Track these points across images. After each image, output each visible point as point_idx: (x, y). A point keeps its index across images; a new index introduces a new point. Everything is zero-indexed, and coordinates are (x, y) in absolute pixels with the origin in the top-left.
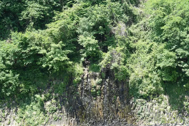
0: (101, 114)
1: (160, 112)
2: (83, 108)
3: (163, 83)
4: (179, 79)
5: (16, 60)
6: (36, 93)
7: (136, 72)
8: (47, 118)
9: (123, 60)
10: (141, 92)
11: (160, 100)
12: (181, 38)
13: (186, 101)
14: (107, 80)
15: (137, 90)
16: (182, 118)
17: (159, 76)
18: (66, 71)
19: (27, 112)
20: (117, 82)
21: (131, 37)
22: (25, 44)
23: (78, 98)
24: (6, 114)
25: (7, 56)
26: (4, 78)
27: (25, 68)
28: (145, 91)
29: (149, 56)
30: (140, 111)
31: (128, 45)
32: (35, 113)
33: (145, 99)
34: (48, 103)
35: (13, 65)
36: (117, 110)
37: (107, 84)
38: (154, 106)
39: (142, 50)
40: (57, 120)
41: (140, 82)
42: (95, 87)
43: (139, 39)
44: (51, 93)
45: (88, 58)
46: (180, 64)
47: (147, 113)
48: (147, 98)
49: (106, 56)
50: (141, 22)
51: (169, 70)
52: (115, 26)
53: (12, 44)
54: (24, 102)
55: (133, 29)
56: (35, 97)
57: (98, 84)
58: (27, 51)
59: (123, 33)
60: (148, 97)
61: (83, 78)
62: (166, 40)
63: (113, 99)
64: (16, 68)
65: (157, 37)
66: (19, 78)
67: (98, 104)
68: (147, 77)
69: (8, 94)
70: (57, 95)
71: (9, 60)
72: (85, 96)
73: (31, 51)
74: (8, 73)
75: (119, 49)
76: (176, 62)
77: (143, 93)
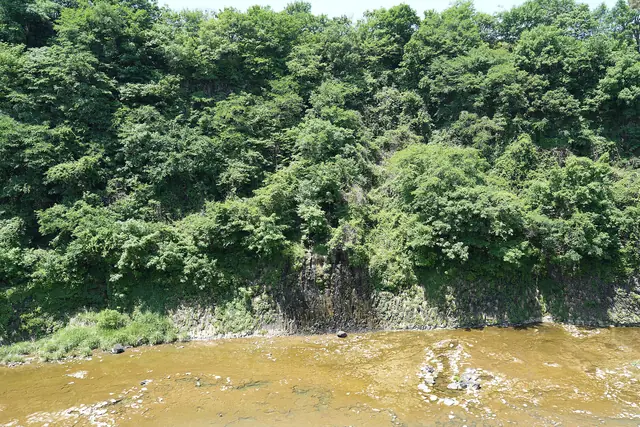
0: (331, 313)
1: (412, 310)
2: (305, 305)
3: (416, 268)
4: (438, 262)
5: (212, 240)
6: (241, 285)
7: (378, 254)
8: (255, 321)
9: (360, 237)
10: (386, 283)
11: (413, 293)
12: (439, 206)
13: (449, 293)
14: (339, 266)
15: (381, 279)
16: (444, 318)
17: (410, 260)
18: (281, 254)
19: (228, 313)
20: (352, 269)
21: (370, 206)
22: (224, 218)
23: (298, 291)
24: (198, 315)
25: (201, 234)
26: (195, 265)
27: (225, 251)
28: (391, 281)
29: (396, 232)
30: (385, 309)
31: (366, 217)
32: (238, 313)
33: (392, 291)
34: (257, 299)
35: (209, 246)
36: (353, 308)
37: (338, 271)
38: (404, 301)
39: (386, 223)
40: (270, 322)
41: (384, 268)
42: (322, 276)
43: (381, 208)
44: (261, 285)
45: (311, 235)
46: (439, 242)
47: (395, 311)
48: (394, 290)
49: (337, 232)
50: (384, 185)
51: (423, 251)
52: (348, 191)
53: (208, 219)
54: (224, 299)
55: (373, 194)
56: (239, 291)
57: (326, 272)
58: (227, 227)
59: (359, 200)
60: (396, 288)
61: (304, 264)
62: (419, 209)
63: (347, 292)
64: (213, 250)
65: (406, 206)
66: (217, 264)
67: (326, 299)
68: (394, 260)
69: (201, 287)
70: (270, 287)
71: (202, 240)
72: (308, 289)
73: (233, 227)
74: (202, 258)
75: (353, 222)
76: (433, 239)
77: (389, 283)
